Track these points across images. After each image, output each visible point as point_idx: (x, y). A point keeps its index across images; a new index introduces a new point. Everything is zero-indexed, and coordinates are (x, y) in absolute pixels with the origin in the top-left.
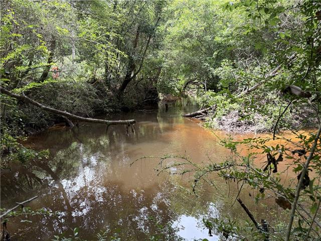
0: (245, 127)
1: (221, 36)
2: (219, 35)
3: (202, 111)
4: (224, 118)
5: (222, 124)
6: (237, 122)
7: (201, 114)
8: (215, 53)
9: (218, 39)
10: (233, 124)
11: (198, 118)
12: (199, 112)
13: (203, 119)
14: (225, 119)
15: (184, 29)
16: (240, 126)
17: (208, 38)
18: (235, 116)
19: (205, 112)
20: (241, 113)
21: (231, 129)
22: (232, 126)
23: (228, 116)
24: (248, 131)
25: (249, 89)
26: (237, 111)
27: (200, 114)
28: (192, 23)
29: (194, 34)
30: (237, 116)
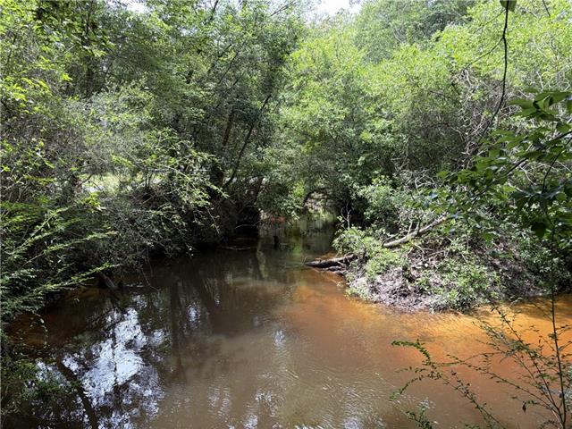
0: (415, 299)
1: (372, 131)
2: (369, 130)
3: (341, 259)
4: (378, 279)
5: (376, 290)
6: (402, 287)
7: (339, 265)
8: (362, 158)
9: (367, 136)
10: (394, 292)
11: (334, 270)
12: (335, 260)
13: (341, 275)
14: (381, 281)
15: (312, 117)
16: (405, 296)
17: (351, 132)
18: (397, 277)
19: (346, 262)
20: (407, 273)
21: (393, 301)
22: (393, 296)
23: (386, 276)
24: (419, 306)
25: (421, 231)
26: (401, 269)
27: (336, 264)
28: (324, 107)
29: (327, 125)
30: (401, 278)
